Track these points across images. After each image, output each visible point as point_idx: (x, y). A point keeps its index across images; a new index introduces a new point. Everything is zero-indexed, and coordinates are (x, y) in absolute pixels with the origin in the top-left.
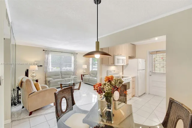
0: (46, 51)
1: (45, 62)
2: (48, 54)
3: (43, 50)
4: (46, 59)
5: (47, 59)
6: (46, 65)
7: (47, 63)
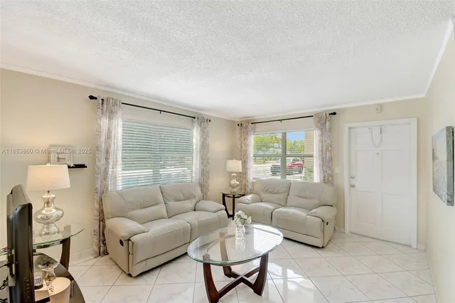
0: (102, 101)
1: (97, 149)
2: (111, 114)
3: (91, 97)
4: (100, 136)
5: (109, 137)
6: (103, 161)
7: (107, 152)
